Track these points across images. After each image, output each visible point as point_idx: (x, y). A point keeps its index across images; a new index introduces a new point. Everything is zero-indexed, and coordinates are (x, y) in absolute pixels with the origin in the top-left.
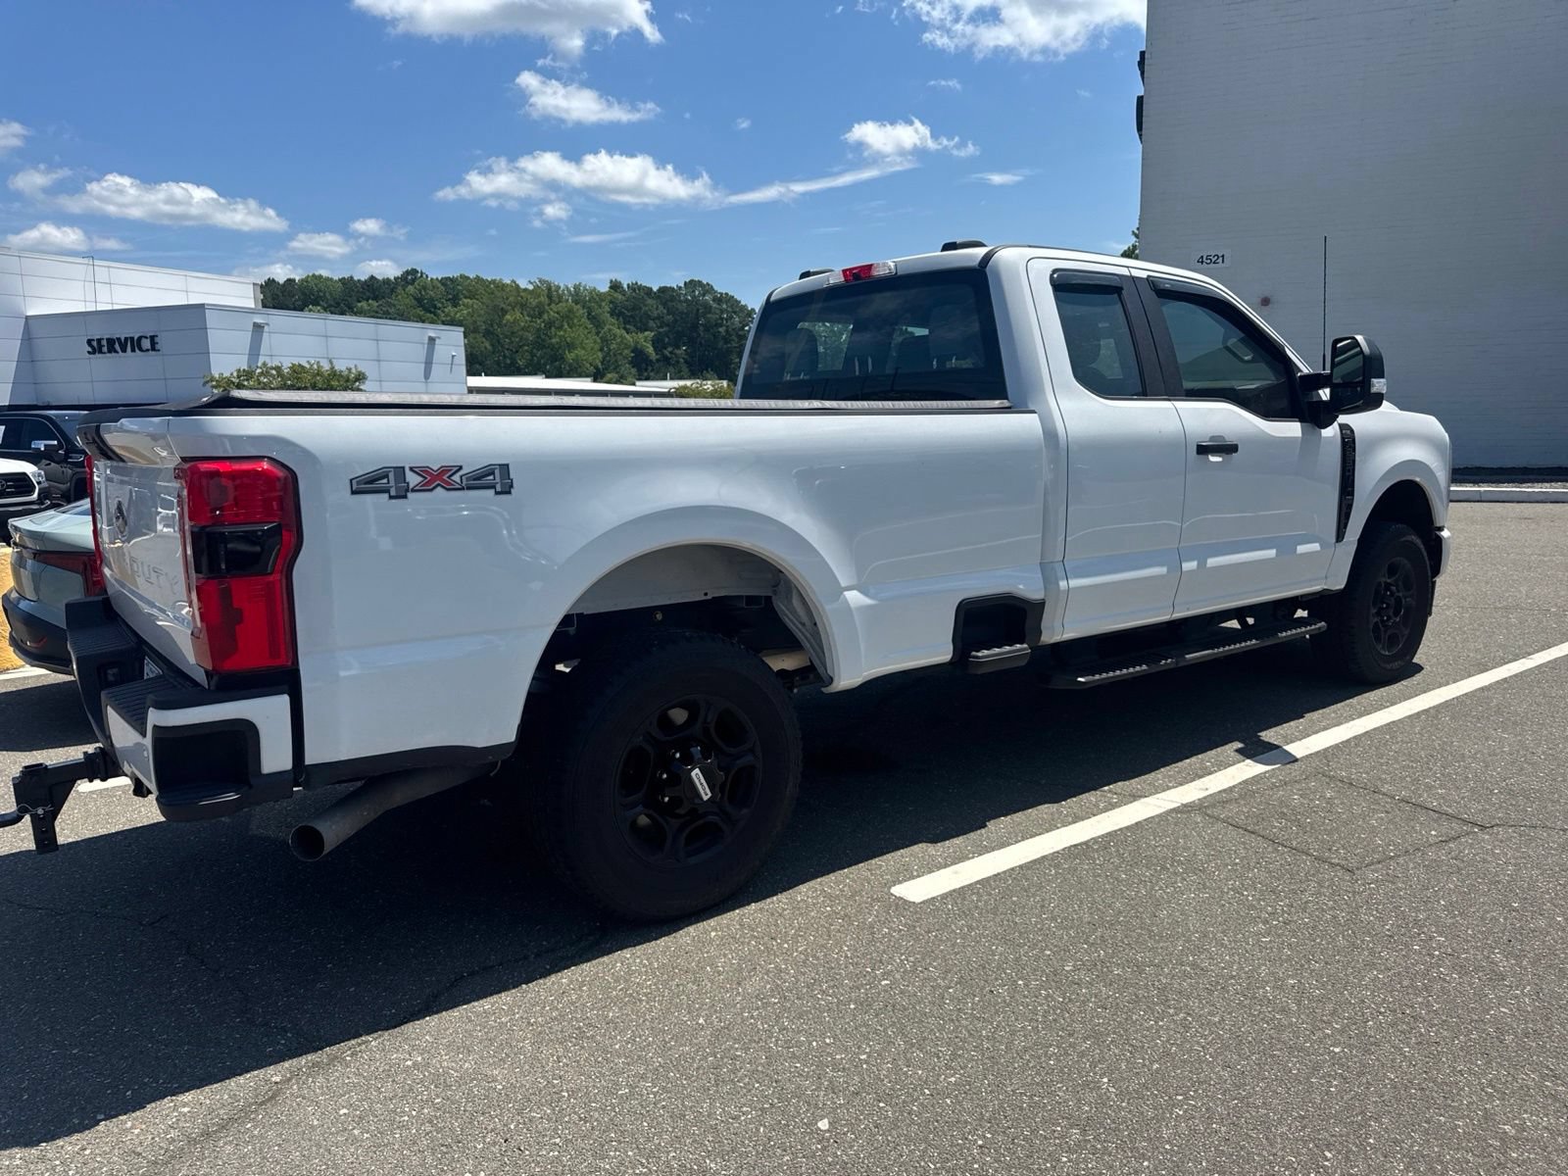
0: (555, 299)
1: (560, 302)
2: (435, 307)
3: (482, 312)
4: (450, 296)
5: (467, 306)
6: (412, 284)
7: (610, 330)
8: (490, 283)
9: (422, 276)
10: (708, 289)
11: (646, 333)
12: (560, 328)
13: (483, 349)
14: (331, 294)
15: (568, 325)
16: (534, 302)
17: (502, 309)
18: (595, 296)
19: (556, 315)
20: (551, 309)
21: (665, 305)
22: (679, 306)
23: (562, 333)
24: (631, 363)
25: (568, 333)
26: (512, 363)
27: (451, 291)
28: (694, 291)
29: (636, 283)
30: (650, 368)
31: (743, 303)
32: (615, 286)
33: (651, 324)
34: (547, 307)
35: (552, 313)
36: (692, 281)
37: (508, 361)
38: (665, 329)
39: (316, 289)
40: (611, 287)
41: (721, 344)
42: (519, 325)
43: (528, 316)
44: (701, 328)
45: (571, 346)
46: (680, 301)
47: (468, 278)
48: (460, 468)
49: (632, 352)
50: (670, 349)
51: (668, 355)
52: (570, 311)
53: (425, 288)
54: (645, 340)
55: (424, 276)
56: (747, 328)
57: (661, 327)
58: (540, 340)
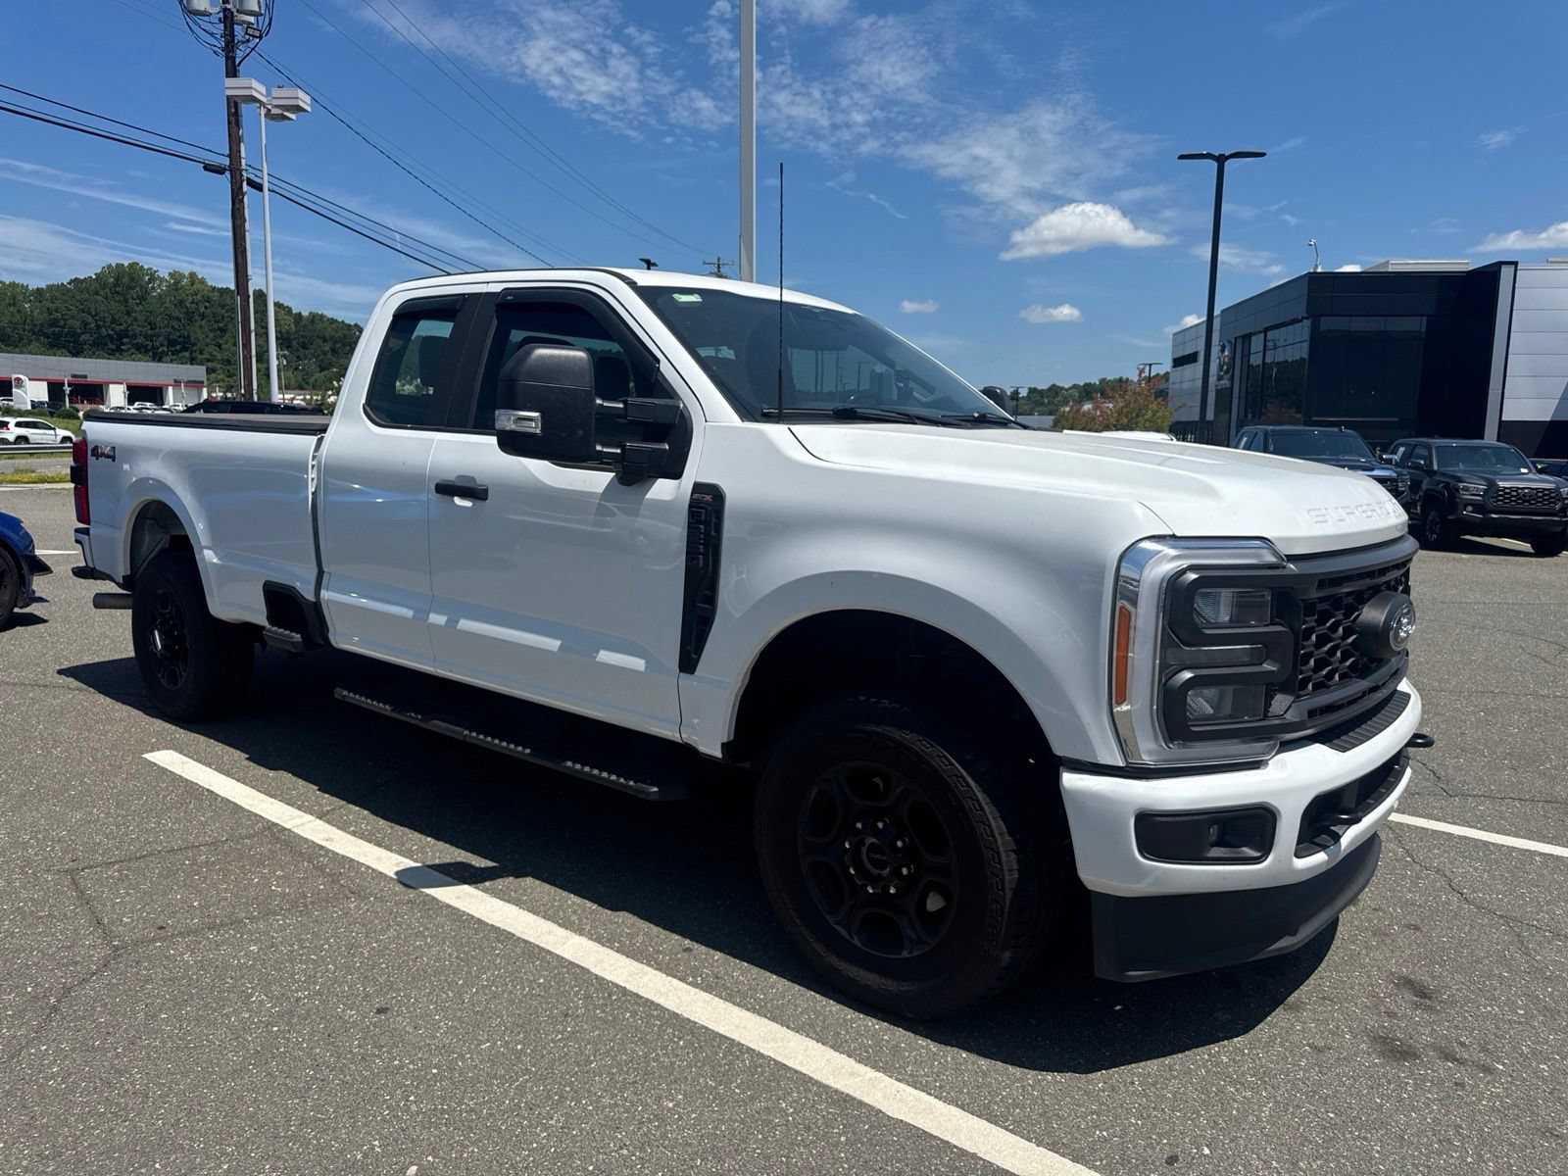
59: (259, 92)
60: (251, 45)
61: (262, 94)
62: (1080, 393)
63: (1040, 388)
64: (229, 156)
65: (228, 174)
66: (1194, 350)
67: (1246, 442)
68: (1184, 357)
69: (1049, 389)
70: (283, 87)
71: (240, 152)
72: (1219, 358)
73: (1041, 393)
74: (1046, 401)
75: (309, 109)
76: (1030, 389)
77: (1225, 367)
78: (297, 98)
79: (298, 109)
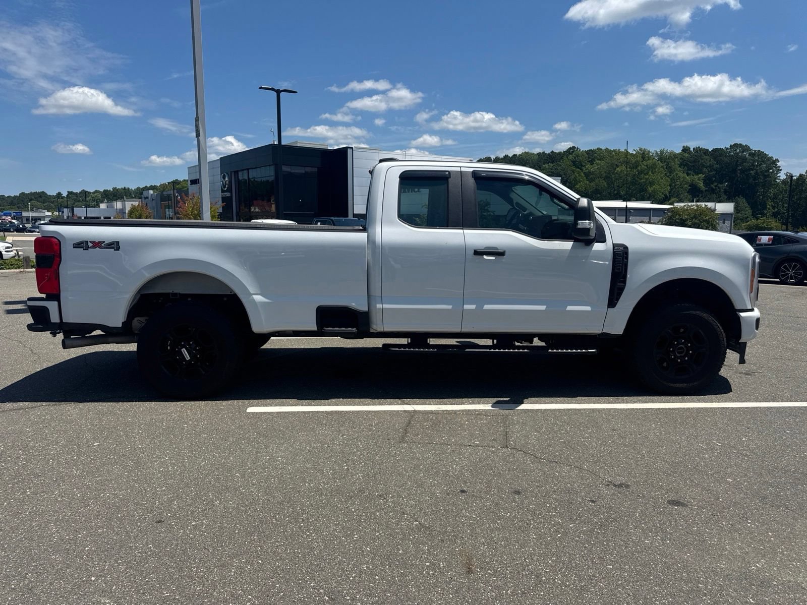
0: (646, 158)
1: (649, 160)
2: (582, 165)
3: (605, 167)
4: (590, 159)
5: (598, 164)
6: (572, 154)
7: (677, 174)
8: (612, 152)
9: (577, 150)
10: (746, 148)
11: (700, 175)
12: (647, 174)
13: (603, 186)
14: (532, 160)
15: (652, 172)
16: (633, 161)
17: (616, 165)
18: (672, 156)
19: (645, 167)
20: (643, 164)
21: (715, 159)
22: (725, 159)
23: (647, 177)
24: (688, 192)
25: (651, 176)
26: (617, 193)
27: (591, 157)
28: (736, 150)
29: (699, 147)
30: (700, 195)
31: (770, 156)
32: (686, 150)
33: (705, 170)
34: (641, 163)
35: (643, 166)
36: (735, 145)
37: (616, 192)
38: (714, 172)
39: (525, 159)
40: (683, 150)
41: (751, 180)
42: (624, 173)
43: (629, 168)
44: (739, 172)
45: (652, 184)
46: (726, 156)
47: (601, 149)
48: (104, 242)
49: (690, 186)
50: (716, 184)
51: (714, 187)
52: (654, 164)
53: (577, 156)
54: (699, 180)
55: (579, 150)
56: (771, 171)
57: (711, 171)
58: (634, 181)
62: (102, 195)
72: (222, 181)
77: (227, 186)
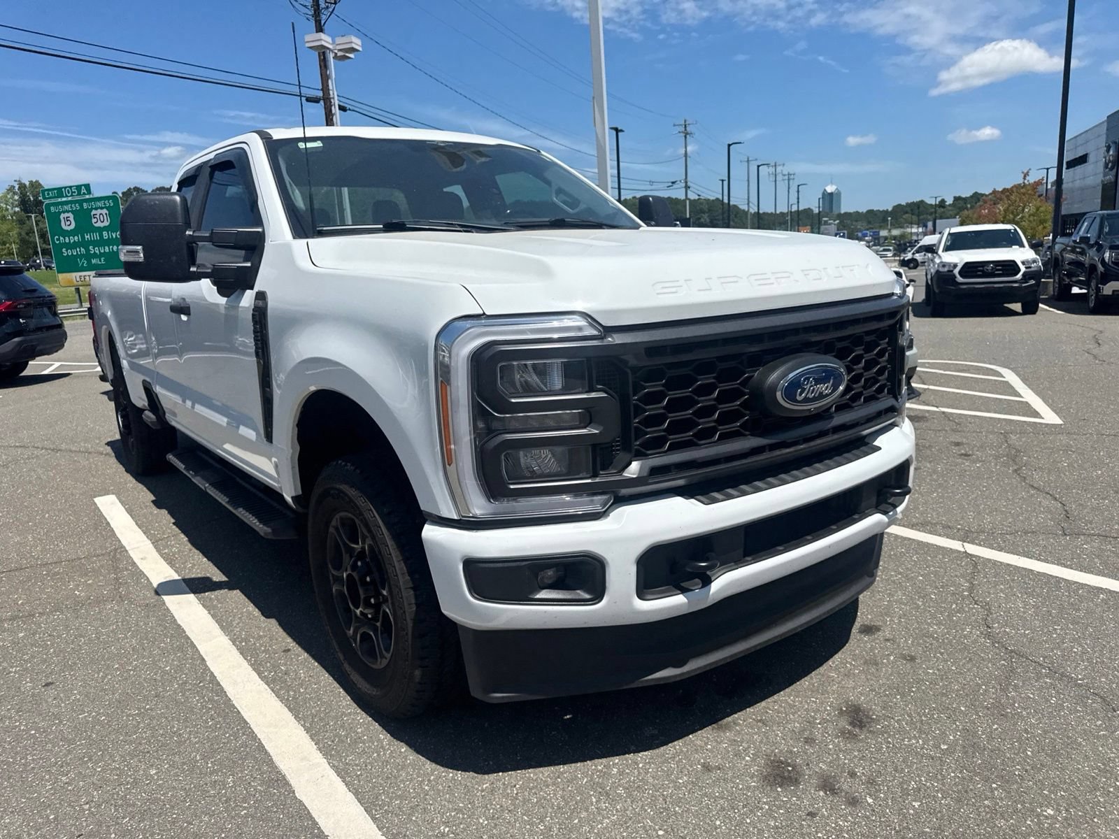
59: (327, 42)
60: (331, 10)
61: (329, 43)
63: (964, 196)
64: (322, 90)
65: (322, 102)
66: (1085, 153)
67: (1087, 225)
68: (1076, 159)
69: (971, 197)
70: (344, 36)
71: (328, 86)
72: (1105, 157)
73: (965, 200)
74: (969, 206)
75: (360, 49)
76: (955, 197)
77: (1110, 165)
78: (352, 42)
79: (353, 50)
